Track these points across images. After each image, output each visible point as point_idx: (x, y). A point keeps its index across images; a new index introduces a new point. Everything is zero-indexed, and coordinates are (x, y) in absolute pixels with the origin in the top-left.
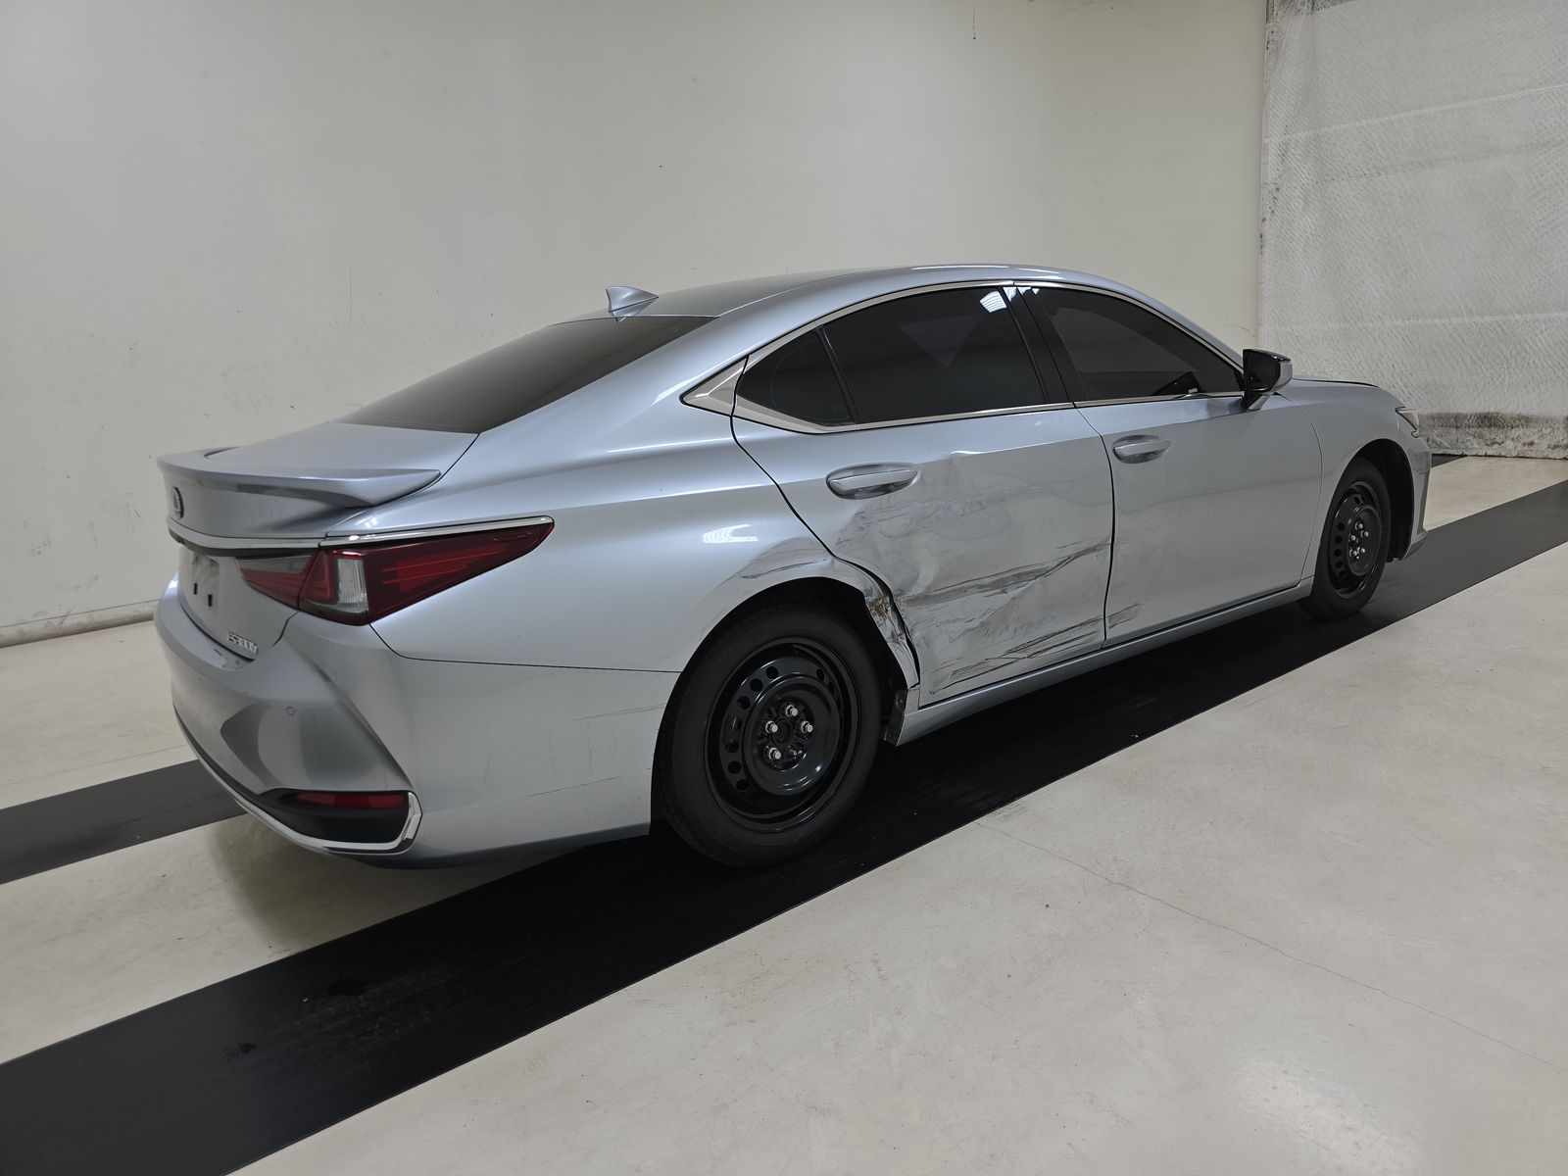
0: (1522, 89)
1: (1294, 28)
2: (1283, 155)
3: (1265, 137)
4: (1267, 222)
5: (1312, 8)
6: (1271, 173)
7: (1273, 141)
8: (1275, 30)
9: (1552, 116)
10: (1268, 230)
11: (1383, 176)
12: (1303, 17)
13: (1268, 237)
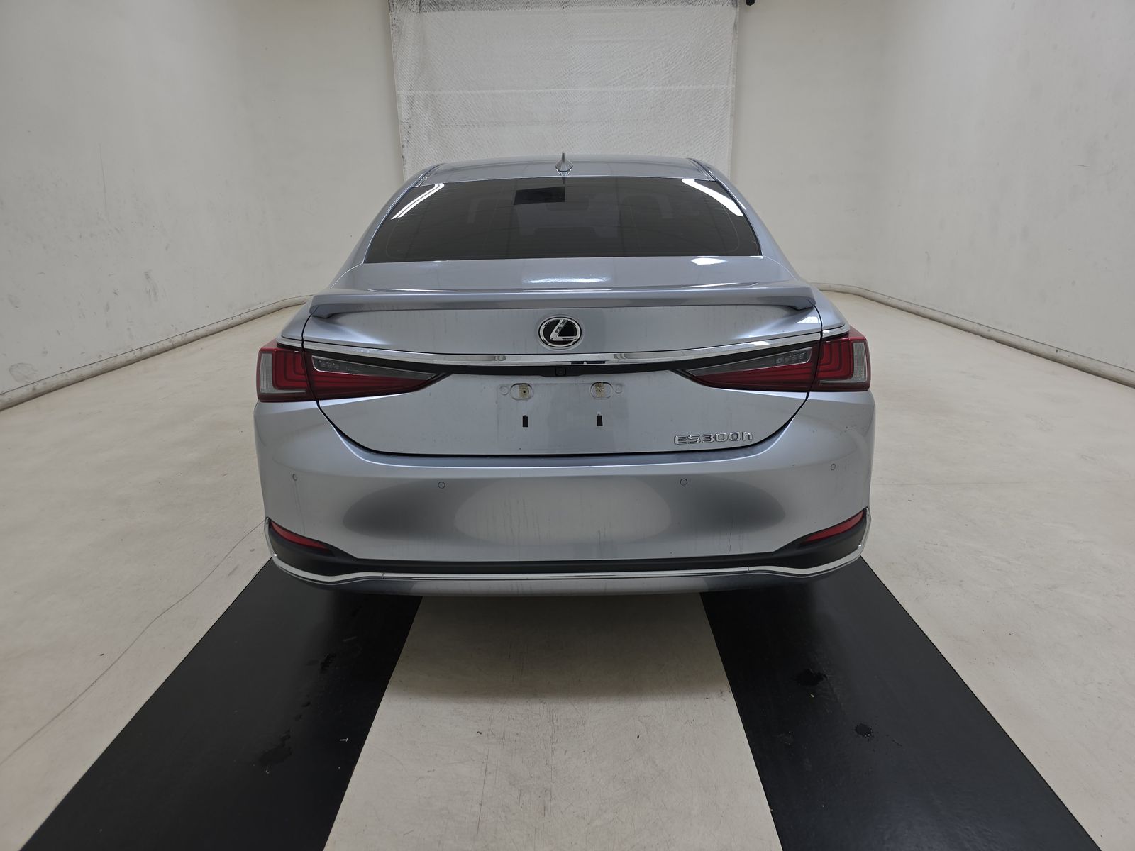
0: (547, 88)
1: (408, 19)
2: (411, 104)
3: (398, 90)
4: (405, 148)
5: (420, 9)
6: (404, 115)
7: (403, 93)
8: (396, 18)
9: (562, 106)
10: (406, 152)
11: (477, 127)
12: (414, 14)
13: (406, 158)
